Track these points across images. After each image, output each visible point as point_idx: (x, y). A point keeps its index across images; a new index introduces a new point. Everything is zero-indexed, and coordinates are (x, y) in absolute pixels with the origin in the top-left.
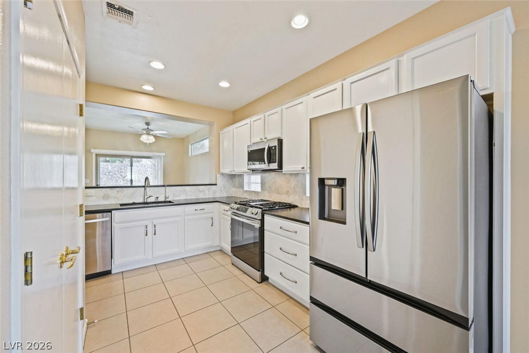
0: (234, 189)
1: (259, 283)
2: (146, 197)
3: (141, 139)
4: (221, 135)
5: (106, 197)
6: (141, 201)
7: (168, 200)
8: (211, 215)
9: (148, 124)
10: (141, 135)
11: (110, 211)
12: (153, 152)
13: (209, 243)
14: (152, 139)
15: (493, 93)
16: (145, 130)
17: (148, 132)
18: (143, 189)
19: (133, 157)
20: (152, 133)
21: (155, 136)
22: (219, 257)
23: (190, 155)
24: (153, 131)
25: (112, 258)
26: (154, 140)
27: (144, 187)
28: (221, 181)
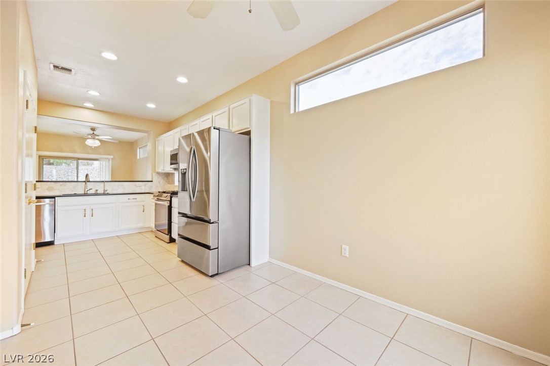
0: (169, 185)
1: (168, 243)
2: (86, 190)
3: (86, 143)
4: (157, 142)
5: (50, 189)
6: (82, 192)
7: (106, 192)
8: (143, 203)
9: (93, 129)
10: (86, 139)
11: (54, 197)
12: (101, 154)
13: (140, 225)
14: (97, 143)
15: (250, 131)
16: (90, 134)
17: (94, 136)
18: (84, 183)
19: (79, 159)
20: (97, 137)
21: (100, 141)
22: (148, 235)
23: (138, 158)
24: (98, 136)
25: (55, 232)
26: (99, 144)
27: (85, 182)
28: (156, 179)
